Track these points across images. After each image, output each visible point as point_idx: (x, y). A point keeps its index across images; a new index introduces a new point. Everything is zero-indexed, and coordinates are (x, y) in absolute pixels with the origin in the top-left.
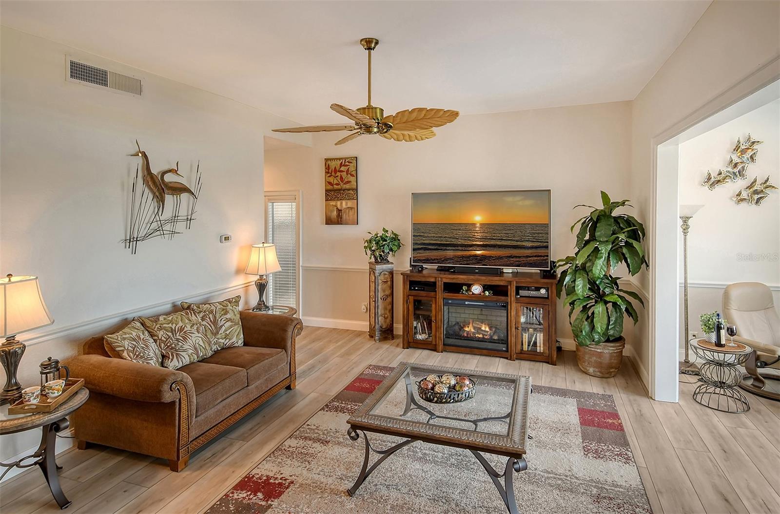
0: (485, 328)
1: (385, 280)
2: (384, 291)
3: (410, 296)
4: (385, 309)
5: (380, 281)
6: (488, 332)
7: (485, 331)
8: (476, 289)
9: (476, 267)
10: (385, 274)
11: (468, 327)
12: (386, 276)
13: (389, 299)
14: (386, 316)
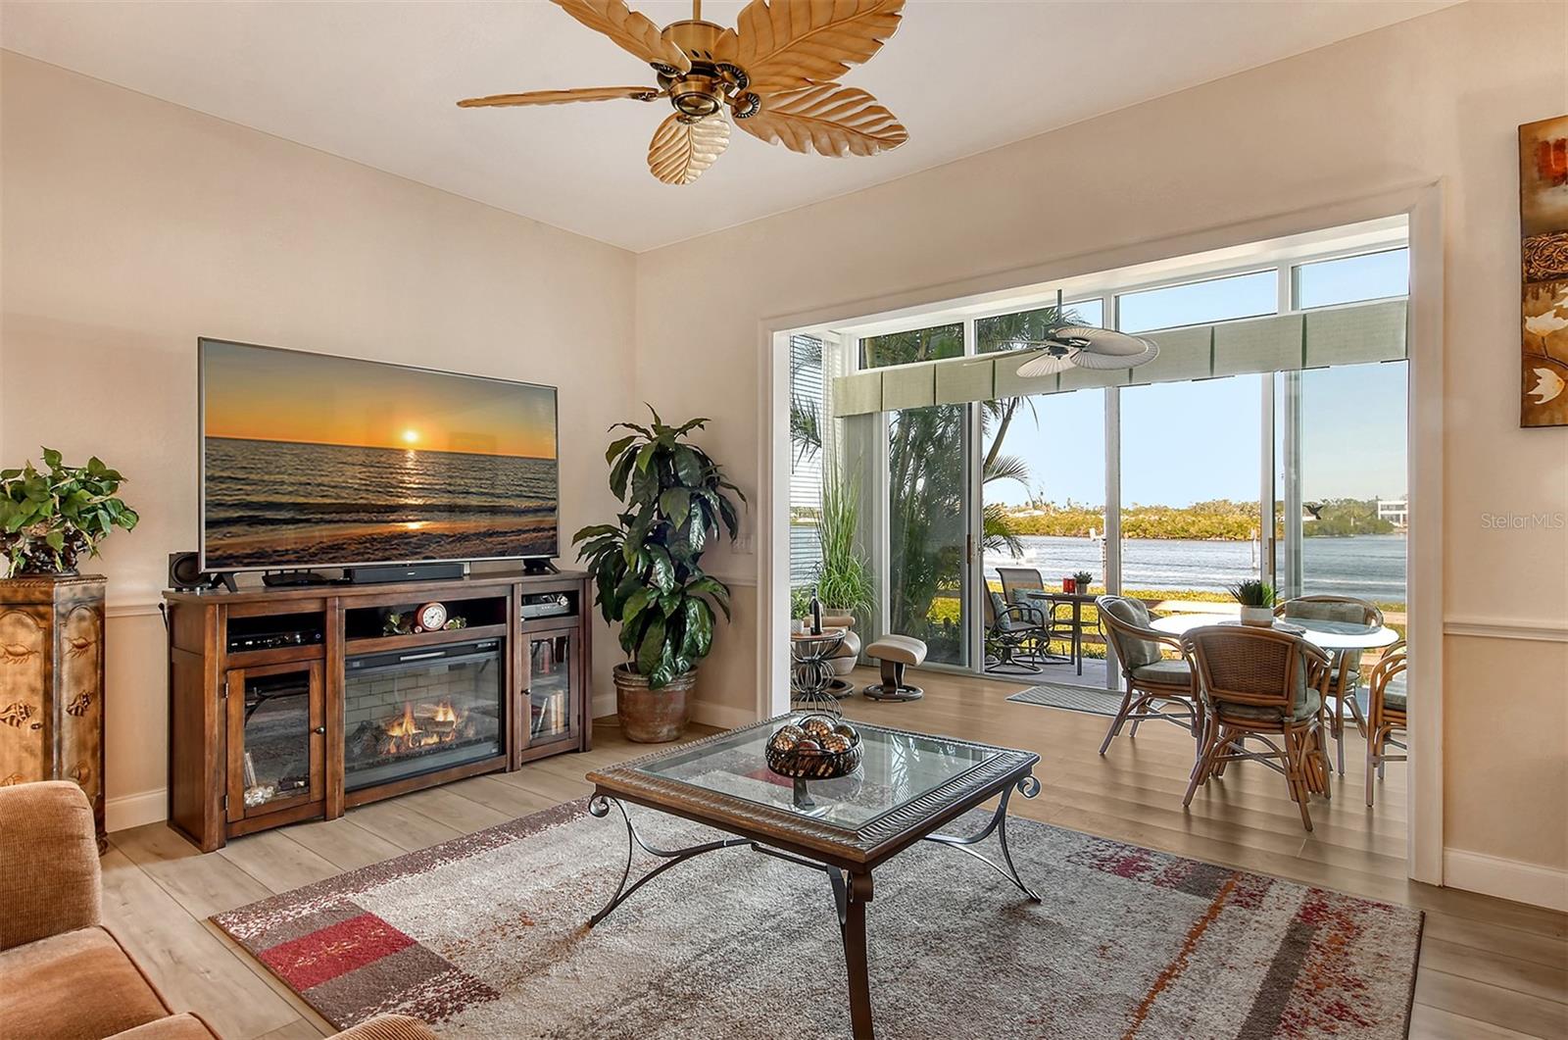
0: (445, 714)
1: (81, 641)
2: (78, 680)
3: (232, 669)
4: (81, 745)
5: (67, 646)
6: (453, 722)
7: (444, 724)
8: (434, 617)
9: (405, 565)
10: (81, 618)
11: (401, 725)
12: (85, 624)
13: (93, 710)
14: (85, 771)
